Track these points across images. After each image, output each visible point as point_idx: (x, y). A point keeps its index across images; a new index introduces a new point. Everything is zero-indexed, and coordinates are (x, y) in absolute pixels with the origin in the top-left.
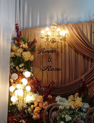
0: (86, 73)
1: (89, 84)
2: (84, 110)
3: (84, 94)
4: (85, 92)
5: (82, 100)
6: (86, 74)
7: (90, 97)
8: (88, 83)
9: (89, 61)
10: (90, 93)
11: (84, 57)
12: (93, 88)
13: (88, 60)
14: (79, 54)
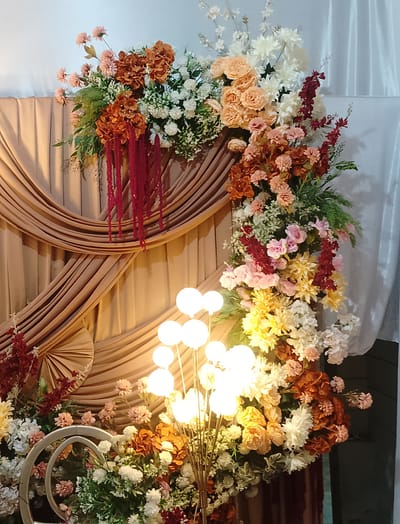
0: (31, 301)
1: (41, 346)
2: (18, 447)
3: (21, 384)
4: (28, 375)
5: (13, 409)
6: (33, 305)
7: (46, 393)
8: (37, 344)
9: (45, 256)
10: (48, 381)
11: (26, 238)
12: (58, 358)
13: (40, 251)
14: (6, 226)
